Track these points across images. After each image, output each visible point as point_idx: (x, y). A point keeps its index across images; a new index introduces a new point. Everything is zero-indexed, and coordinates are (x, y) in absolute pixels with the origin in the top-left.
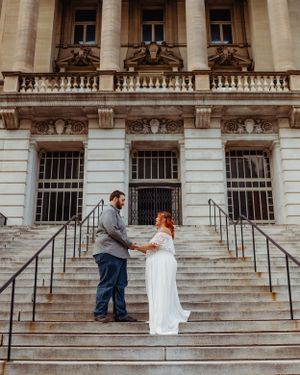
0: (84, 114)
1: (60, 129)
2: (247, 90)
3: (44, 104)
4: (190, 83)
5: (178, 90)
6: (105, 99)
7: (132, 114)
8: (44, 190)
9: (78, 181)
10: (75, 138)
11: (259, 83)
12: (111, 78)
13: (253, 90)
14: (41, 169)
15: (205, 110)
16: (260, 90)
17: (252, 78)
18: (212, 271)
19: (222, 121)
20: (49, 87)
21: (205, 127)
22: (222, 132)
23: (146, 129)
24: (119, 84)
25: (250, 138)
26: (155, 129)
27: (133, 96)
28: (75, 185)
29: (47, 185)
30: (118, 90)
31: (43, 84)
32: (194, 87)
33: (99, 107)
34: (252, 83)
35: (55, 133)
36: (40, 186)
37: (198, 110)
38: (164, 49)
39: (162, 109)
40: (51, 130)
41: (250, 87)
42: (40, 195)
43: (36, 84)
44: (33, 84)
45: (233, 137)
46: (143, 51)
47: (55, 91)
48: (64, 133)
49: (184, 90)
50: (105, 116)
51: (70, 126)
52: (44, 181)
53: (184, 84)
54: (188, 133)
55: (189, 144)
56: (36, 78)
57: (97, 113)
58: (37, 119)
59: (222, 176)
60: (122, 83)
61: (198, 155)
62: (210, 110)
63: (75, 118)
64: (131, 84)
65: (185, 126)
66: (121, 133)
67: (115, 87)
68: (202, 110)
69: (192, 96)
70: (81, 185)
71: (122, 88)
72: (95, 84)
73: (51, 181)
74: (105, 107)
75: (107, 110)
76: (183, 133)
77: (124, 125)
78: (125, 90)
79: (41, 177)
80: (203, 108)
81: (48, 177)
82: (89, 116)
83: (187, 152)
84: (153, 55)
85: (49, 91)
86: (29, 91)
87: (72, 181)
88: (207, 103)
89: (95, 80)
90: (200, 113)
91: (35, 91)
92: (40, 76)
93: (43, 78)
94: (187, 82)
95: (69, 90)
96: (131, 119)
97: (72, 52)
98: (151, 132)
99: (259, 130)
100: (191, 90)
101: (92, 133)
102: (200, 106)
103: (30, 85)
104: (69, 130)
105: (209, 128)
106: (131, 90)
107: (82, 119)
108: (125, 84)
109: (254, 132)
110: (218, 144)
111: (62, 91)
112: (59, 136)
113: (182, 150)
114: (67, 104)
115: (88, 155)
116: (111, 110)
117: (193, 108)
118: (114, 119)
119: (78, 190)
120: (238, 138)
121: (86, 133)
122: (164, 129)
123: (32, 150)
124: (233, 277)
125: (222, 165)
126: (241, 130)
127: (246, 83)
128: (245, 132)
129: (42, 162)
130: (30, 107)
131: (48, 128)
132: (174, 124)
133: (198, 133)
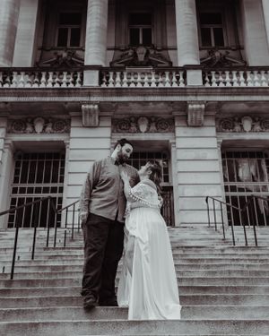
0: (66, 112)
1: (39, 128)
2: (243, 85)
3: (22, 99)
4: (181, 79)
5: (168, 85)
6: (89, 95)
7: (119, 111)
8: (18, 196)
9: (58, 185)
10: (56, 137)
11: (256, 78)
12: (96, 73)
13: (250, 85)
14: (17, 172)
15: (198, 106)
16: (257, 85)
17: (248, 73)
18: (221, 257)
19: (216, 119)
20: (28, 82)
21: (199, 125)
22: (217, 131)
23: (133, 128)
24: (105, 79)
25: (248, 137)
26: (143, 128)
27: (119, 92)
28: (54, 190)
29: (22, 191)
30: (104, 86)
31: (22, 79)
32: (185, 83)
33: (83, 103)
34: (249, 78)
35: (34, 132)
36: (15, 191)
37: (190, 106)
38: (152, 52)
39: (151, 105)
40: (29, 129)
41: (246, 82)
42: (13, 201)
43: (14, 79)
44: (11, 78)
45: (228, 136)
46: (130, 54)
47: (36, 86)
48: (44, 131)
49: (175, 85)
50: (89, 112)
51: (50, 125)
52: (19, 186)
53: (174, 79)
54: (180, 131)
55: (180, 143)
56: (15, 73)
57: (80, 110)
58: (14, 117)
59: (218, 178)
60: (108, 78)
61: (192, 154)
62: (203, 106)
63: (57, 116)
64: (118, 79)
65: (176, 124)
66: (107, 132)
67: (101, 82)
68: (195, 106)
69: (183, 92)
70: (61, 190)
71: (107, 83)
72: (78, 79)
73: (27, 185)
74: (89, 103)
75: (91, 107)
76: (174, 132)
77: (109, 124)
78: (111, 86)
79: (16, 180)
80: (196, 104)
81: (24, 181)
82: (72, 114)
83: (179, 152)
84: (141, 58)
85: (28, 86)
86: (6, 86)
87: (50, 185)
88: (200, 98)
89: (79, 75)
90: (193, 109)
91: (13, 86)
92: (19, 70)
93: (22, 73)
94: (178, 78)
95: (50, 85)
96: (119, 117)
97: (56, 54)
98: (139, 131)
99: (258, 128)
100: (182, 85)
101: (74, 132)
102: (193, 102)
103: (8, 80)
104: (49, 129)
105: (202, 126)
106: (118, 85)
107: (64, 117)
108: (111, 79)
109: (252, 130)
110: (214, 143)
111: (42, 86)
112: (39, 136)
113: (173, 149)
114: (48, 99)
115: (70, 155)
116: (96, 107)
117: (185, 104)
118: (99, 117)
119: (57, 195)
120: (235, 137)
121: (68, 132)
122: (153, 128)
123: (7, 150)
124: (248, 263)
125: (218, 166)
126: (238, 128)
127: (242, 78)
128: (242, 130)
129: (17, 164)
130: (6, 103)
131: (26, 127)
132: (165, 122)
133: (190, 131)
